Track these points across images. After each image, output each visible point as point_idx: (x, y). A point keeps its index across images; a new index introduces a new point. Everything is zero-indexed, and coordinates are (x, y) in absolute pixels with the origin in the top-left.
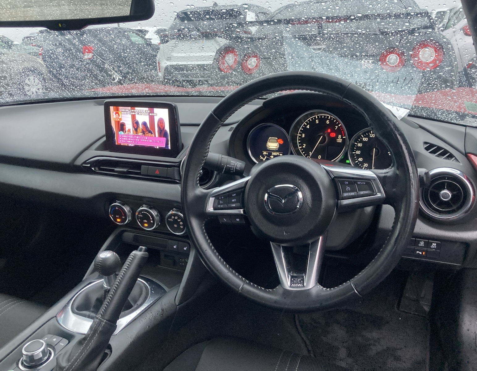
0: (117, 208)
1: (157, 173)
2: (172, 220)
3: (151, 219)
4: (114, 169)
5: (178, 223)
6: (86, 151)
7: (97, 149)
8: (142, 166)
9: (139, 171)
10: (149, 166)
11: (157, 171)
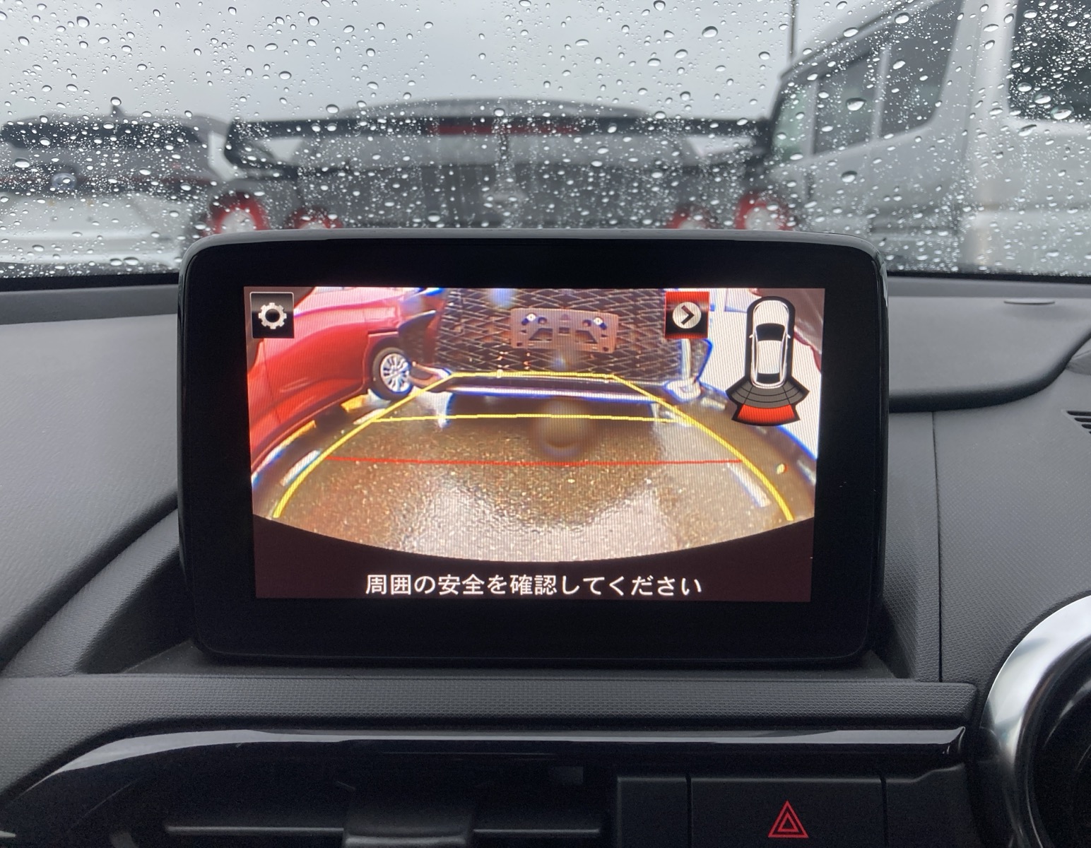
8: (623, 783)
9: (596, 831)
10: (693, 780)
11: (785, 819)
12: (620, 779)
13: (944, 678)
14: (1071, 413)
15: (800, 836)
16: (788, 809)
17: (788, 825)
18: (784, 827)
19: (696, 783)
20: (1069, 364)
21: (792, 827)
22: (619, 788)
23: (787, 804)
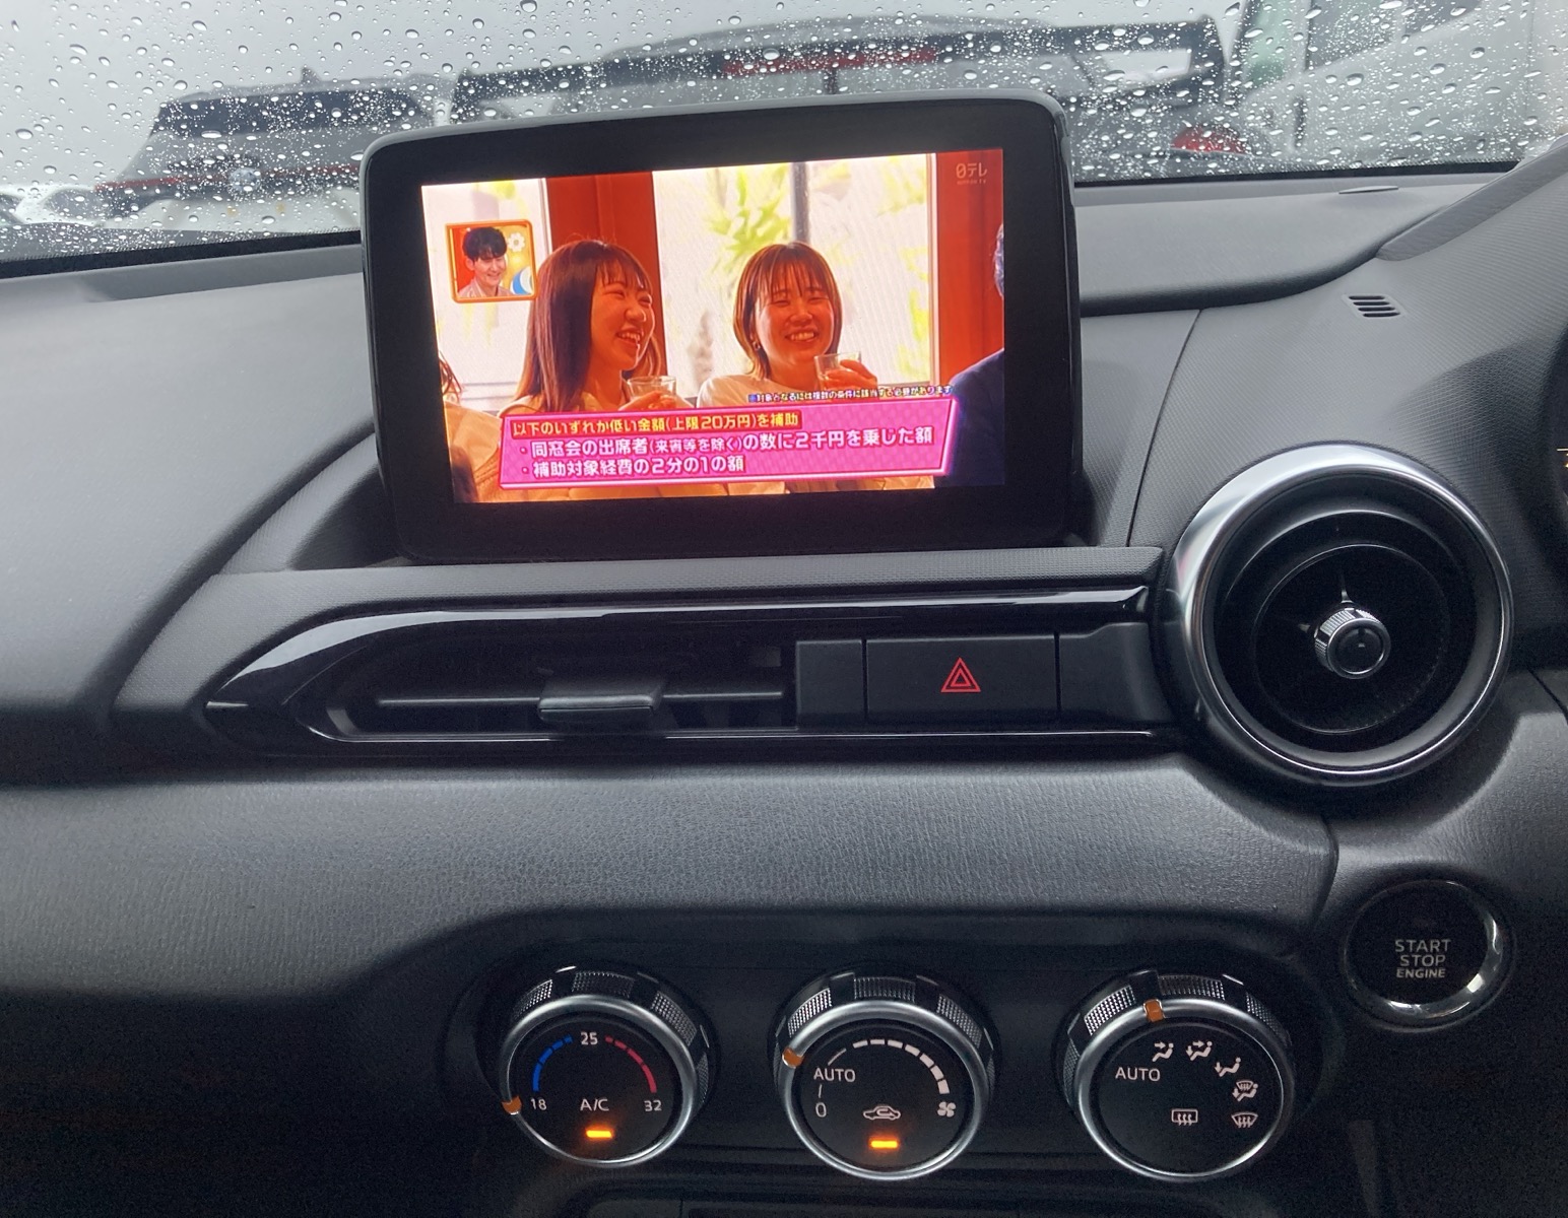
0: (590, 1039)
1: (961, 682)
2: (1155, 1075)
3: (944, 1088)
4: (534, 707)
5: (1214, 1097)
6: (214, 579)
7: (314, 555)
8: (801, 646)
9: (779, 694)
10: (868, 641)
11: (957, 675)
12: (799, 643)
13: (1132, 543)
14: (1352, 298)
15: (973, 690)
16: (960, 665)
17: (961, 680)
18: (956, 682)
19: (872, 645)
20: (1380, 251)
21: (964, 682)
22: (798, 650)
23: (960, 660)
